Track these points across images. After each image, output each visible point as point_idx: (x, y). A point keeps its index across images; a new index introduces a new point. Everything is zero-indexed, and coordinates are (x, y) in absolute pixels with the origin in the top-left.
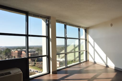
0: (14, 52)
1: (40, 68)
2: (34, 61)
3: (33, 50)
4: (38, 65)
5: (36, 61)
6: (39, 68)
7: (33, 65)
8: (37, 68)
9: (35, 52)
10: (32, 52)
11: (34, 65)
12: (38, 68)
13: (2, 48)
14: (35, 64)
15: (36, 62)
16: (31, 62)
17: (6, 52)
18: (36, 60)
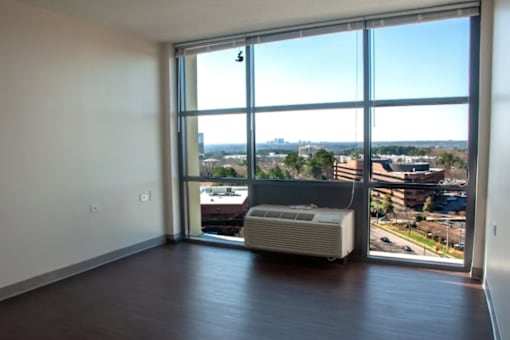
0: (344, 165)
1: (436, 238)
2: (418, 207)
3: (424, 161)
4: (432, 228)
5: (425, 207)
6: (432, 241)
7: (412, 222)
8: (425, 238)
9: (428, 170)
10: (415, 166)
11: (414, 226)
12: (430, 237)
13: (308, 146)
14: (419, 219)
15: (424, 214)
16: (404, 208)
17: (313, 164)
18: (429, 206)
